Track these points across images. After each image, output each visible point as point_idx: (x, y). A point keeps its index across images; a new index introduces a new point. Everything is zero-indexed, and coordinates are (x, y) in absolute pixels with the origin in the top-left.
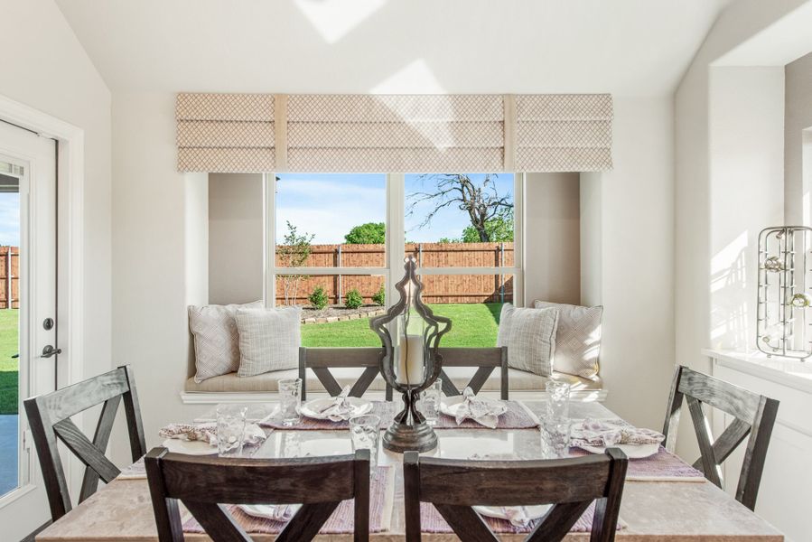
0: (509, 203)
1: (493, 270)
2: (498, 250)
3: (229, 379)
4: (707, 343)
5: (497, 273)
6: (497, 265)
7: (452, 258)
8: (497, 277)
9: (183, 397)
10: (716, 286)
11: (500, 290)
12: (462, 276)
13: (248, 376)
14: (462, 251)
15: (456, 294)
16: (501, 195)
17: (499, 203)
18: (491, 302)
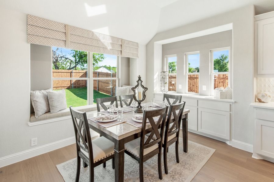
0: (66, 57)
1: (70, 79)
2: (71, 72)
3: (48, 115)
4: (153, 91)
5: (71, 79)
6: (71, 77)
7: (55, 74)
8: (71, 81)
9: (29, 124)
10: (155, 81)
11: (72, 84)
12: (59, 81)
13: (54, 113)
14: (59, 72)
15: (57, 86)
16: (63, 55)
17: (63, 57)
18: (69, 88)
